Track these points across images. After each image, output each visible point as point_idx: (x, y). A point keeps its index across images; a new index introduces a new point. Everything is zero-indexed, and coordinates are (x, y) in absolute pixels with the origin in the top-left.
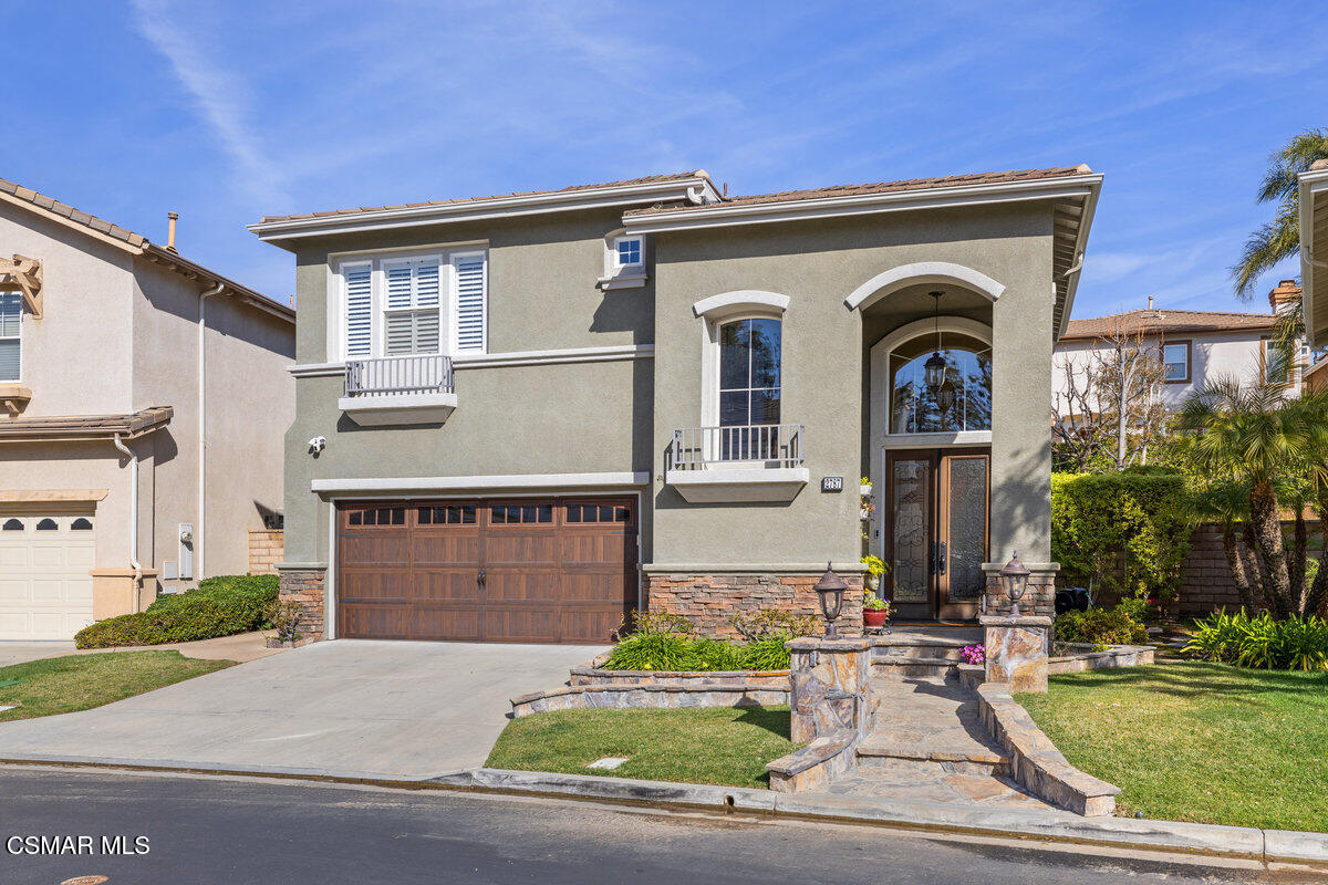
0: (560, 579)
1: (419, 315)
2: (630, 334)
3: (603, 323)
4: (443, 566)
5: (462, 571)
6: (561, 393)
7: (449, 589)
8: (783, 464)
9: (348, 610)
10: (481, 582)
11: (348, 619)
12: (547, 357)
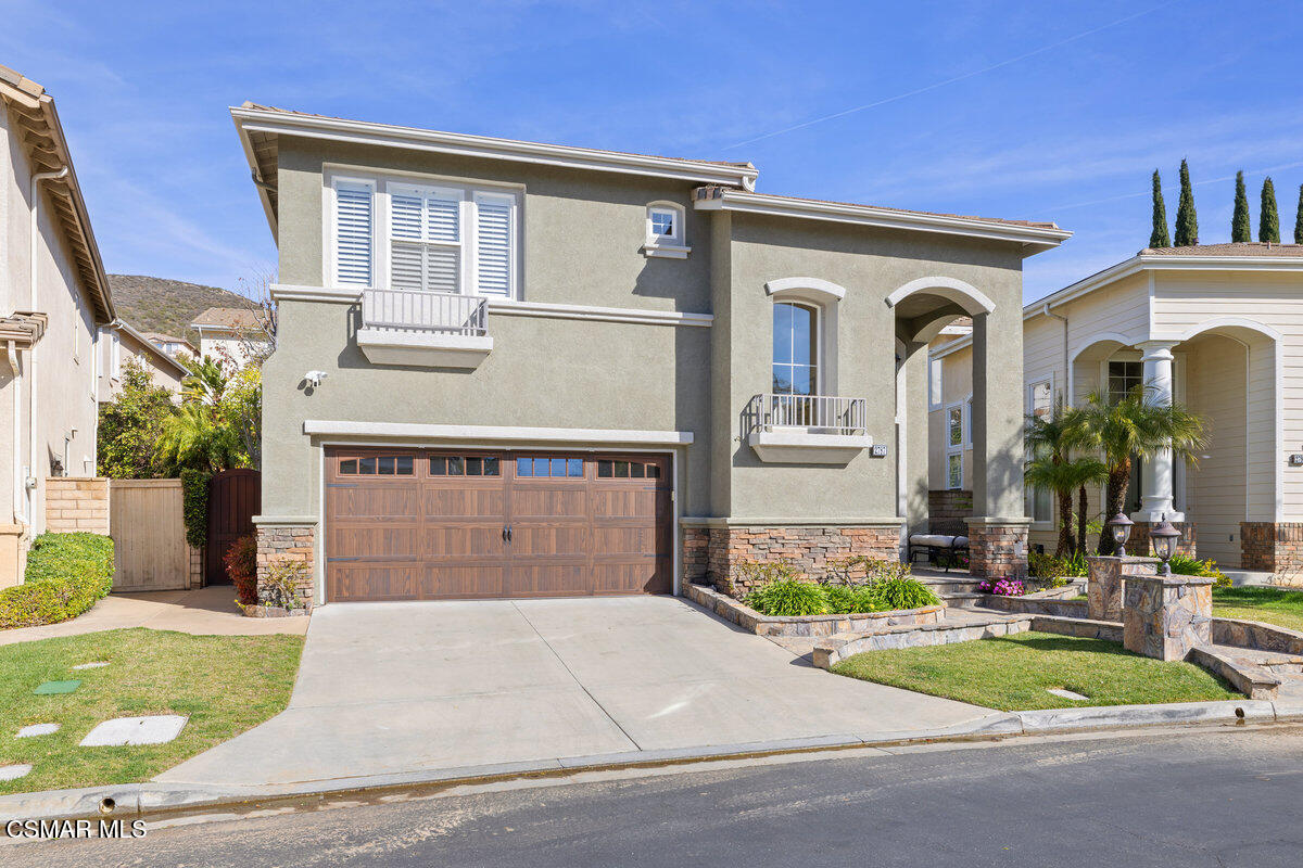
0: (592, 534)
1: (430, 250)
2: (672, 302)
3: (644, 287)
4: (462, 520)
5: (484, 526)
6: (604, 350)
7: (468, 544)
8: (840, 431)
9: (339, 570)
10: (507, 536)
11: (339, 580)
12: (588, 313)
